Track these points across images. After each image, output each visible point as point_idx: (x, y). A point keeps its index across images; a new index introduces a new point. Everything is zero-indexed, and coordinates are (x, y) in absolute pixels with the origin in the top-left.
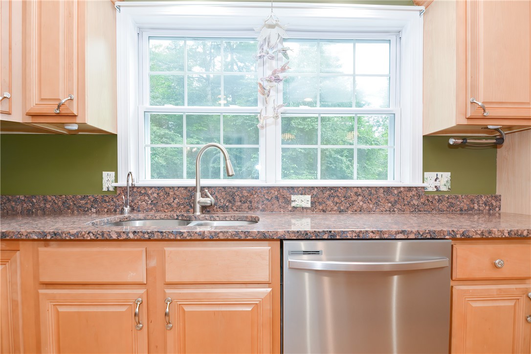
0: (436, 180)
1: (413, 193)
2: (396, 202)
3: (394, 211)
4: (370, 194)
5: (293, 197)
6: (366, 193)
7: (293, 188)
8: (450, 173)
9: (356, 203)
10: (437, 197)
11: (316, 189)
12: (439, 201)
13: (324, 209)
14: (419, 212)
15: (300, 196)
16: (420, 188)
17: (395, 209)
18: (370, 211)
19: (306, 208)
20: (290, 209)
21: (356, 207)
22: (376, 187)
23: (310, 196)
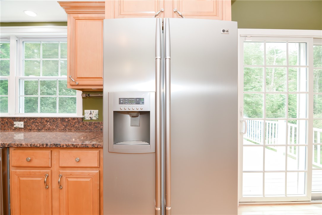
0: (90, 114)
1: (76, 121)
2: (67, 125)
3: (66, 130)
4: (54, 121)
5: (15, 123)
6: (52, 121)
7: (15, 118)
8: (98, 110)
9: (46, 126)
10: (88, 123)
11: (26, 119)
12: (90, 125)
13: (31, 128)
14: (79, 131)
15: (18, 122)
16: (79, 118)
17: (67, 129)
18: (53, 130)
19: (22, 128)
20: (13, 129)
21: (46, 128)
22: (57, 118)
23: (23, 122)
